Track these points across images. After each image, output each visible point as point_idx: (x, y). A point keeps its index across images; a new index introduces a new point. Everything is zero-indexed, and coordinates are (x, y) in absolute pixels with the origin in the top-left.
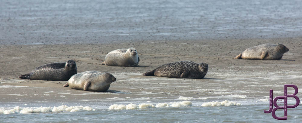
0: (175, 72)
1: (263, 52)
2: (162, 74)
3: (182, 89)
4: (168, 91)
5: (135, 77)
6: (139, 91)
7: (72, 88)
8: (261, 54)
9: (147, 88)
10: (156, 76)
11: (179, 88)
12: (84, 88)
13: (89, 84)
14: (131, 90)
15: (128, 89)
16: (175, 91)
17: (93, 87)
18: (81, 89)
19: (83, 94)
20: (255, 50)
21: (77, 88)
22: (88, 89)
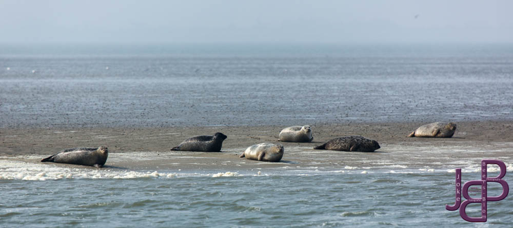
0: (345, 146)
1: (436, 130)
2: (333, 147)
3: (349, 160)
4: (336, 161)
5: (307, 150)
6: (309, 161)
7: (248, 159)
8: (433, 132)
9: (317, 159)
10: (327, 149)
11: (346, 160)
12: (259, 158)
13: (264, 155)
14: (302, 161)
15: (299, 160)
16: (342, 162)
17: (266, 157)
18: (256, 160)
19: (257, 164)
20: (428, 127)
21: (252, 159)
22: (262, 159)
